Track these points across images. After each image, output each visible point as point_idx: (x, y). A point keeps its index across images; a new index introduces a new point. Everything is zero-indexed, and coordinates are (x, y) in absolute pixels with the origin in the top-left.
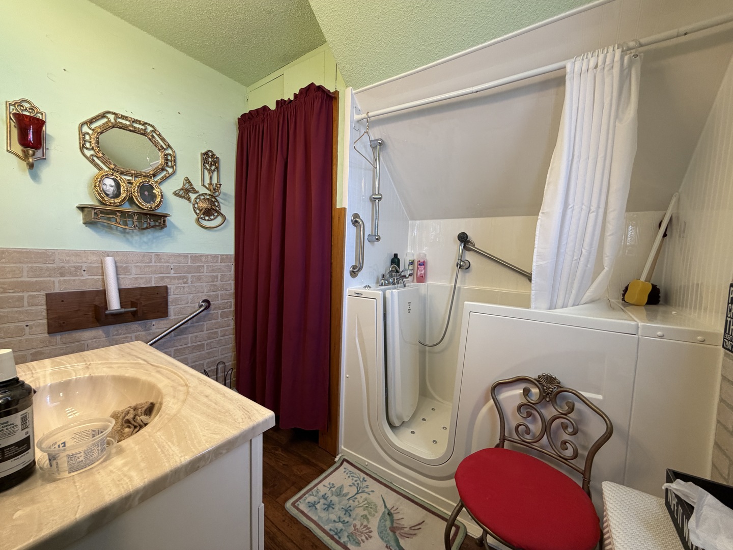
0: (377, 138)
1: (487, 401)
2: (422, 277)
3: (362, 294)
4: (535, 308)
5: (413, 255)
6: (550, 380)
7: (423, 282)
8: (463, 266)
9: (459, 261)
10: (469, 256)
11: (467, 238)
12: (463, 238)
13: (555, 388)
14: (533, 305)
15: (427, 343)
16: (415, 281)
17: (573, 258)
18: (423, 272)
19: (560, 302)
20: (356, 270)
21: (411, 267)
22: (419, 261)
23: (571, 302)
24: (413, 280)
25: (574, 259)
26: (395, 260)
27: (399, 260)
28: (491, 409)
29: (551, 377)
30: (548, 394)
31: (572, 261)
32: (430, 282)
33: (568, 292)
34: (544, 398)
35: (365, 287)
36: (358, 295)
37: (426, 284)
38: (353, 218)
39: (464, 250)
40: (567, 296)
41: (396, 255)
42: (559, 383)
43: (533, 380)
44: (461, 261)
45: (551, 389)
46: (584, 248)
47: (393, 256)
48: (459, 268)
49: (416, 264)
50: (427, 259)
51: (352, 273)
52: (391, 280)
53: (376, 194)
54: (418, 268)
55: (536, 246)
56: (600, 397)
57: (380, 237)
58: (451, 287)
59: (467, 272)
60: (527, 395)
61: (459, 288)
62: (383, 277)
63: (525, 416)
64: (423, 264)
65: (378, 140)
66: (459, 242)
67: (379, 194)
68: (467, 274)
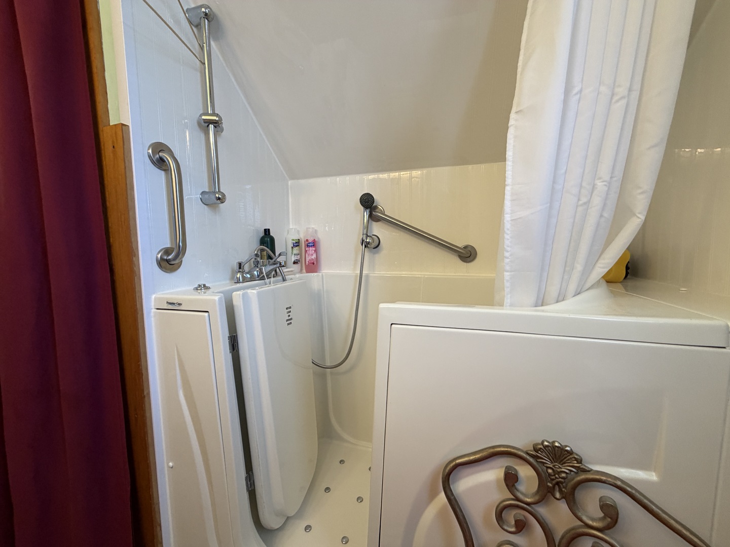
0: (199, 4)
1: (433, 496)
2: (314, 263)
3: (180, 304)
4: (512, 305)
5: (298, 232)
6: (559, 454)
7: (316, 272)
8: (370, 244)
9: (365, 235)
10: (378, 229)
11: (373, 203)
12: (367, 202)
13: (571, 471)
14: (507, 301)
15: (328, 364)
16: (304, 271)
17: (579, 200)
18: (314, 256)
19: (553, 291)
20: (170, 257)
21: (296, 250)
22: (307, 240)
23: (572, 287)
24: (301, 270)
25: (581, 202)
26: (267, 240)
27: (272, 240)
28: (441, 513)
29: (561, 449)
30: (558, 483)
31: (577, 206)
32: (327, 270)
33: (567, 269)
34: (551, 491)
35: (196, 289)
36: (174, 306)
37: (320, 274)
38: (150, 151)
39: (370, 221)
40: (566, 277)
41: (267, 232)
42: (580, 461)
43: (525, 455)
44: (367, 236)
45: (563, 475)
46: (600, 178)
47: (262, 234)
48: (365, 246)
49: (303, 245)
50: (320, 237)
51: (164, 264)
52: (255, 273)
53: (207, 114)
54: (306, 251)
55: (509, 181)
56: (653, 477)
57: (224, 195)
58: (356, 276)
59: (377, 252)
60: (514, 485)
61: (367, 276)
62: (240, 268)
63: (513, 529)
64: (313, 244)
65: (202, 6)
66: (362, 208)
67: (214, 114)
68: (377, 256)
